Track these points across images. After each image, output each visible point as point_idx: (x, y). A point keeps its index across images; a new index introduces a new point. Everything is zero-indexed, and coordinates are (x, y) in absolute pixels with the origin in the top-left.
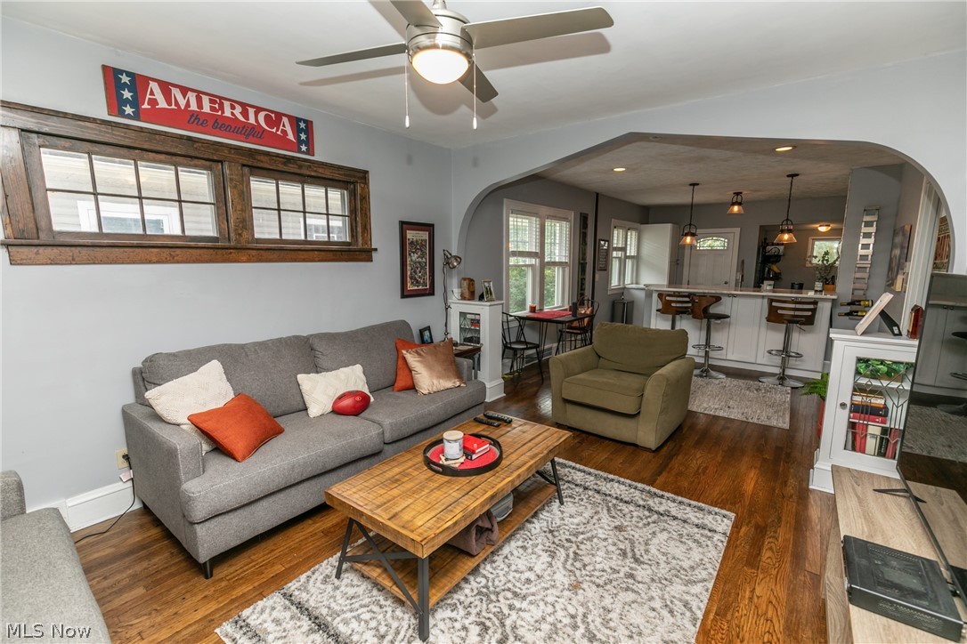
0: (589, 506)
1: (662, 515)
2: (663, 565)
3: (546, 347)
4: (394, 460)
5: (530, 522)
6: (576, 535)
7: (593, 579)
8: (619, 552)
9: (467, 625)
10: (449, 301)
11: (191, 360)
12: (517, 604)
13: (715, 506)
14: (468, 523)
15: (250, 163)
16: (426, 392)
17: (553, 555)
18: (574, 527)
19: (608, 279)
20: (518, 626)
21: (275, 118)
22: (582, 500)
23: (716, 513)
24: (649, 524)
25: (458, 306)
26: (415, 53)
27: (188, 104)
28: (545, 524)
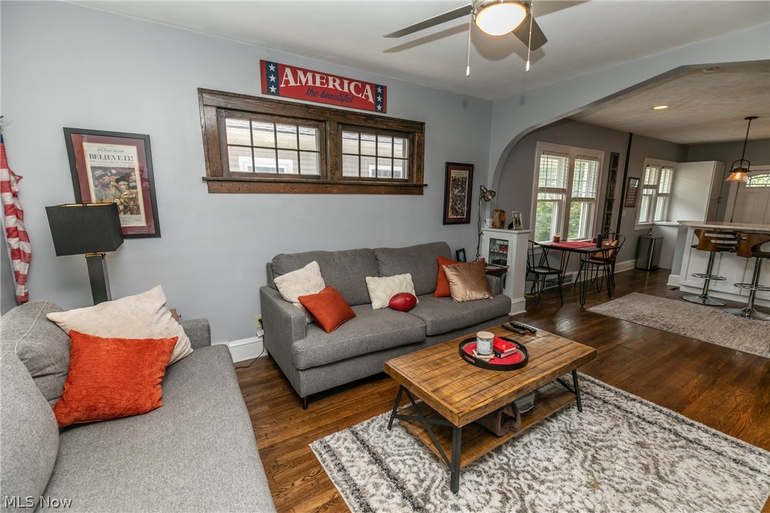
0: (609, 419)
1: (690, 441)
2: (691, 489)
3: (567, 274)
4: (435, 348)
5: (549, 421)
6: (595, 441)
7: (613, 484)
8: (640, 465)
9: (490, 491)
10: (482, 229)
11: (300, 260)
12: (536, 486)
13: (760, 446)
14: (497, 408)
15: (343, 122)
16: (460, 300)
17: (571, 453)
18: (593, 433)
19: (636, 215)
20: (536, 504)
21: (361, 87)
22: (602, 412)
23: (760, 454)
24: (675, 447)
25: (489, 233)
26: (479, 11)
27: (307, 82)
28: (563, 425)
